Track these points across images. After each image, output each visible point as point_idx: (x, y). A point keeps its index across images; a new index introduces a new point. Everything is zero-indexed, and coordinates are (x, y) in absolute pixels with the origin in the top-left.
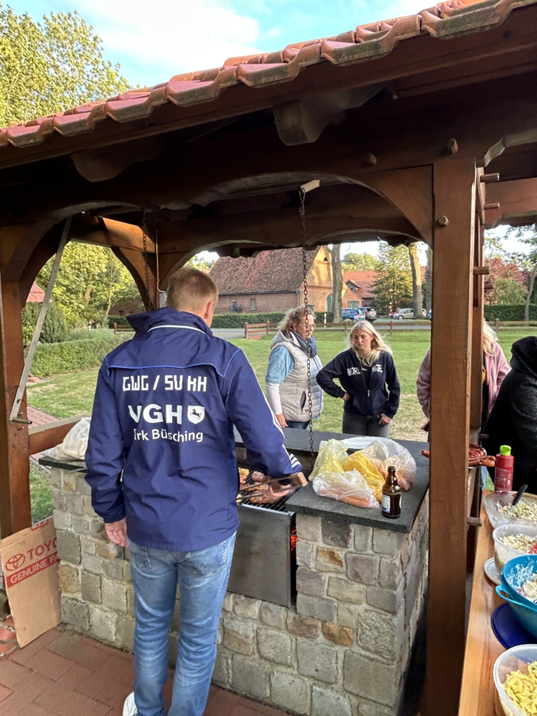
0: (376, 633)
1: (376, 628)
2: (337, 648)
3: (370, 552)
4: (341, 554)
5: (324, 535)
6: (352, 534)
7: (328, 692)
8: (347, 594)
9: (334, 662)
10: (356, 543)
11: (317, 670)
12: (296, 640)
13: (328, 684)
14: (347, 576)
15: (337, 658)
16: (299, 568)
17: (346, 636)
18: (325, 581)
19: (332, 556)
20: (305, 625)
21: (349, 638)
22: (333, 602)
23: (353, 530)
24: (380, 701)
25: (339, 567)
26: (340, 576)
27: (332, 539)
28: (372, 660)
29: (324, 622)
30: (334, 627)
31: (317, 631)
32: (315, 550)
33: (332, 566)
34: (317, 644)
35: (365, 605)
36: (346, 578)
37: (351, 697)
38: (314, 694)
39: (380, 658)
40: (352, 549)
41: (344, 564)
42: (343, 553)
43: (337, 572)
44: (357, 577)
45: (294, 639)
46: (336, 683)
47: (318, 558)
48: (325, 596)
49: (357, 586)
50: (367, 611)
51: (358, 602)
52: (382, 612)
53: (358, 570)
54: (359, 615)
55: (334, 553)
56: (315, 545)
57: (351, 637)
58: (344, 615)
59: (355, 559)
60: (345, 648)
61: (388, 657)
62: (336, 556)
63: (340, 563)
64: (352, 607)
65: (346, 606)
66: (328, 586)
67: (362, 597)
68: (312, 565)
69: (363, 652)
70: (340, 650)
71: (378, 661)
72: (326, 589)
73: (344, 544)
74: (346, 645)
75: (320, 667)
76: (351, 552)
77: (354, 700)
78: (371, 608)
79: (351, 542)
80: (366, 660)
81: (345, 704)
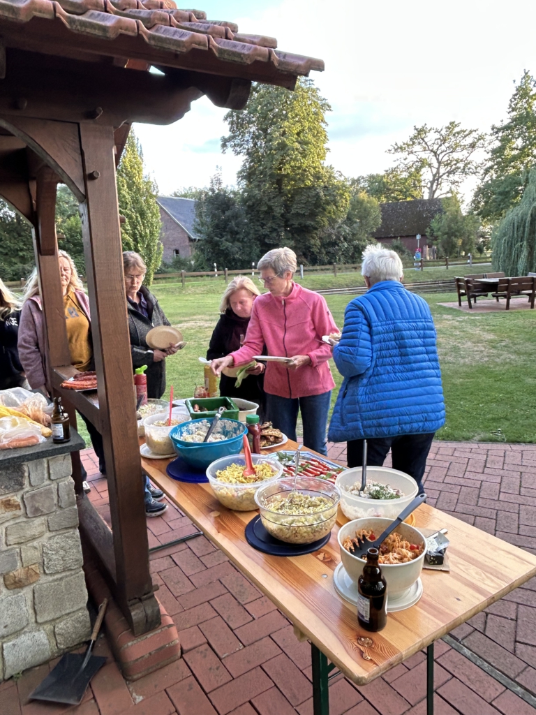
0: (62, 553)
1: (62, 548)
2: (25, 590)
3: (47, 482)
4: (17, 498)
6: (26, 474)
7: (23, 638)
8: (29, 533)
9: (23, 606)
10: (32, 480)
11: (6, 627)
13: (18, 632)
14: (26, 516)
15: (25, 600)
17: (33, 574)
18: (1, 534)
19: (9, 505)
21: (36, 573)
22: (15, 548)
23: (26, 469)
24: (75, 609)
25: (17, 512)
26: (17, 521)
27: (6, 487)
28: (61, 579)
29: (6, 575)
30: (19, 572)
33: (8, 514)
34: (2, 601)
35: (48, 534)
36: (24, 519)
37: (45, 627)
38: (5, 652)
39: (68, 573)
40: (28, 488)
41: (22, 507)
42: (19, 496)
43: (15, 518)
44: (37, 512)
46: (28, 624)
48: (5, 548)
49: (38, 521)
50: (50, 538)
51: (41, 535)
52: (65, 531)
53: (37, 505)
54: (43, 546)
55: (9, 501)
57: (38, 572)
58: (28, 554)
59: (33, 496)
60: (32, 586)
62: (12, 502)
64: (35, 543)
65: (31, 544)
66: (6, 536)
67: (44, 528)
69: (51, 578)
70: (26, 593)
71: (66, 576)
72: (4, 541)
73: (19, 487)
74: (33, 583)
75: (8, 621)
76: (28, 492)
77: (49, 627)
78: (53, 534)
79: (26, 482)
80: (56, 583)
81: (42, 636)
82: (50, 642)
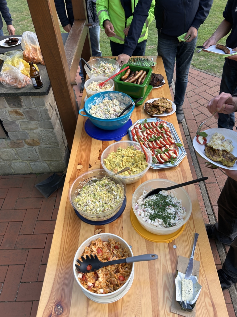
0: (48, 138)
1: (48, 136)
2: (34, 147)
3: (34, 107)
4: (21, 110)
5: (9, 104)
7: (37, 163)
8: (30, 127)
10: (26, 104)
12: (16, 150)
16: (3, 122)
18: (18, 124)
19: (17, 113)
20: (17, 143)
24: (58, 160)
25: (22, 117)
28: (50, 147)
31: (23, 144)
32: (7, 112)
33: (18, 117)
34: (25, 149)
35: (40, 129)
36: (27, 120)
40: (25, 107)
43: (22, 119)
44: (31, 119)
47: (10, 115)
48: (21, 130)
49: (33, 122)
50: (41, 131)
51: (36, 128)
52: (48, 129)
53: (31, 116)
54: (39, 133)
56: (7, 109)
61: (56, 145)
63: (22, 115)
64: (34, 131)
65: (32, 131)
67: (37, 126)
68: (9, 119)
69: (45, 146)
71: (52, 147)
76: (25, 109)
78: (43, 129)
79: (23, 104)
80: (48, 148)
81: (45, 164)
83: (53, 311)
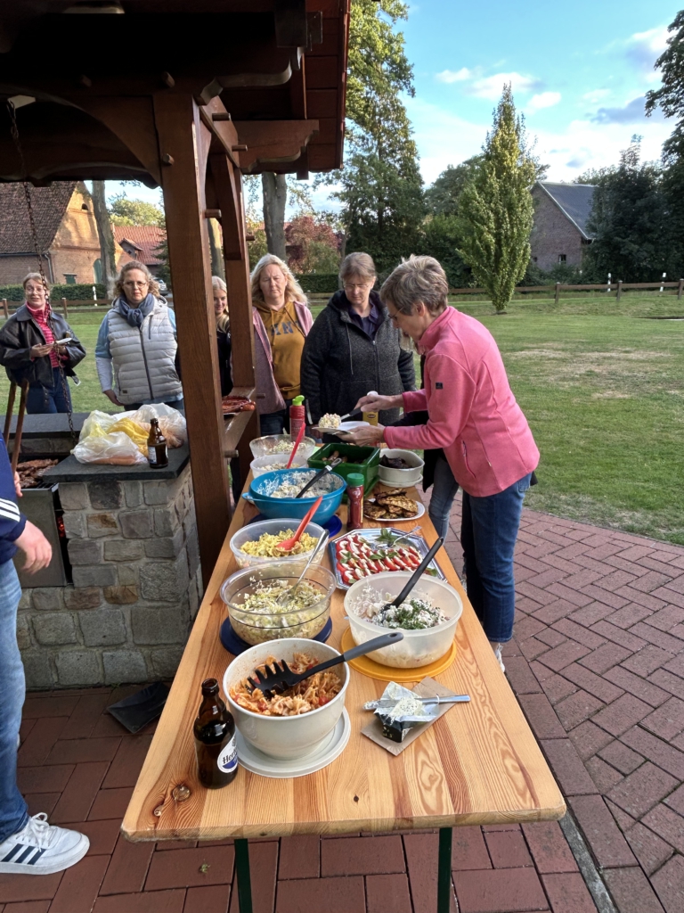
0: (158, 581)
1: (158, 576)
2: (123, 608)
3: (143, 506)
4: (113, 515)
5: (92, 501)
6: (122, 493)
7: (120, 653)
8: (125, 553)
9: (121, 623)
10: (128, 500)
11: (104, 637)
12: (78, 614)
13: (117, 646)
14: (123, 536)
15: (124, 618)
16: (70, 542)
17: (129, 594)
18: (100, 547)
19: (105, 520)
20: (85, 596)
21: (133, 595)
22: (112, 565)
23: (122, 489)
24: (170, 642)
25: (114, 530)
26: (116, 538)
27: (102, 502)
28: (158, 608)
29: (105, 588)
30: (116, 588)
31: (99, 599)
32: (85, 519)
33: (105, 530)
34: (101, 611)
35: (145, 560)
36: (122, 539)
37: (143, 649)
38: (104, 660)
39: (165, 604)
40: (124, 509)
41: (118, 525)
42: (116, 514)
43: (112, 535)
44: (132, 535)
45: (76, 615)
46: (126, 642)
47: (90, 526)
48: (103, 562)
49: (134, 543)
50: (147, 564)
51: (137, 558)
52: (163, 561)
53: (132, 526)
54: (140, 570)
55: (106, 516)
56: (84, 513)
57: (135, 594)
58: (124, 574)
59: (128, 517)
60: (130, 606)
61: (173, 600)
62: (108, 518)
63: (113, 524)
64: (132, 565)
65: (126, 565)
66: (105, 551)
67: (141, 552)
68: (84, 535)
69: (149, 604)
70: (125, 610)
71: (163, 607)
72: (102, 555)
73: (115, 505)
74: (131, 603)
75: (107, 632)
76: (124, 511)
77: (146, 651)
78: (151, 560)
79: (122, 501)
80: (153, 610)
81: (138, 657)
82: (147, 665)
83: (169, 796)
